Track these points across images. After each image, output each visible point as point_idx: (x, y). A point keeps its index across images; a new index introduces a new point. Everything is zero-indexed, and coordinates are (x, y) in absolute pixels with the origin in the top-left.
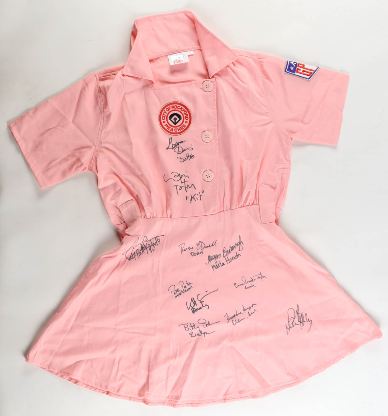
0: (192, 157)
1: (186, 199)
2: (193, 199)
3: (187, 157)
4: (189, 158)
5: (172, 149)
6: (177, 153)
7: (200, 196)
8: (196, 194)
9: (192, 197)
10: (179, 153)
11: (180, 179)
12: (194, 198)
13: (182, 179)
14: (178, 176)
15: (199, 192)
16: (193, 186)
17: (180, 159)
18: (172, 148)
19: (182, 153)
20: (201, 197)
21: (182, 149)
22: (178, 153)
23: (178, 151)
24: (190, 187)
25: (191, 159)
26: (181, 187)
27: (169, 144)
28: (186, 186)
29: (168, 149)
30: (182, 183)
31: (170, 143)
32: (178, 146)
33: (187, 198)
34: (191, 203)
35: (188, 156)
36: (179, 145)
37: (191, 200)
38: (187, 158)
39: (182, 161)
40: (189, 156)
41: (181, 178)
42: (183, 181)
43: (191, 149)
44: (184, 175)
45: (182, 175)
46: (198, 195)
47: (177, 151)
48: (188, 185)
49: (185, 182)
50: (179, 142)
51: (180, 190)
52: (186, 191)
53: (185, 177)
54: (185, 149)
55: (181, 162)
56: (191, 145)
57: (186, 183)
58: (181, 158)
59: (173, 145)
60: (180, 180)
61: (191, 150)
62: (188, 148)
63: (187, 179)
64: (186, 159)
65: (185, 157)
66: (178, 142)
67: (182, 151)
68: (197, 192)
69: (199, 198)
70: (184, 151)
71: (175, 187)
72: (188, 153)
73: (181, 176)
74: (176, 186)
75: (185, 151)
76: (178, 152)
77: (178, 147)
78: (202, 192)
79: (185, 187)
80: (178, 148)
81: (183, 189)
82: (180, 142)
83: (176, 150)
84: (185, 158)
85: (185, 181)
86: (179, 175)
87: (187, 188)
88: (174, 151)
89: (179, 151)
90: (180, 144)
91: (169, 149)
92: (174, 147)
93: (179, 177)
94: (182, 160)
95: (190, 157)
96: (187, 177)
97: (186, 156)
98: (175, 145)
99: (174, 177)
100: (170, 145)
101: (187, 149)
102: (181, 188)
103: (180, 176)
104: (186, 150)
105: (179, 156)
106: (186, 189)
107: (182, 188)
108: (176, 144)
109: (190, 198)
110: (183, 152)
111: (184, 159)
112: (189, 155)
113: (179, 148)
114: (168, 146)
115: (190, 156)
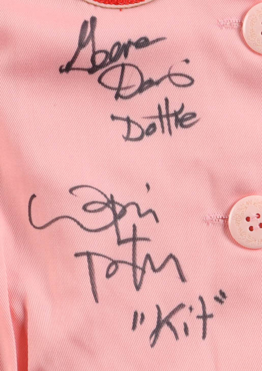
0: (183, 119)
1: (134, 327)
2: (165, 329)
3: (160, 117)
4: (169, 124)
5: (91, 71)
6: (114, 92)
7: (205, 317)
8: (181, 306)
9: (164, 316)
10: (122, 93)
11: (115, 222)
12: (170, 325)
13: (121, 222)
14: (106, 205)
15: (201, 299)
16: (172, 261)
17: (125, 124)
18: (90, 66)
19: (138, 95)
20: (209, 321)
21: (141, 74)
22: (117, 96)
23: (121, 82)
24: (157, 266)
25: (178, 131)
26: (115, 263)
27: (76, 46)
28: (140, 263)
29: (71, 72)
30: (120, 242)
31: (82, 45)
32: (122, 60)
33: (137, 319)
34: (152, 346)
35: (164, 112)
36: (126, 56)
37: (156, 332)
38: (157, 122)
39: (132, 136)
40: (168, 116)
41: (117, 217)
42: (126, 233)
43: (187, 81)
44: (133, 203)
45: (124, 204)
46: (191, 309)
47: (117, 86)
48: (148, 257)
49: (134, 239)
50: (130, 43)
51: (108, 276)
52: (138, 288)
53: (140, 215)
54: (155, 79)
55: (127, 138)
56: (187, 61)
57: (138, 243)
58: (128, 120)
59: (95, 53)
60: (113, 227)
61: (184, 86)
62: (169, 76)
63: (145, 226)
64: (153, 126)
65: (151, 117)
66: (124, 41)
67: (138, 83)
68: (189, 293)
69: (196, 326)
70: (146, 85)
71: (85, 258)
72: (167, 100)
73: (118, 209)
74: (89, 255)
75: (154, 88)
76: (119, 89)
77: (123, 66)
78: (216, 299)
79: (134, 266)
80: (120, 68)
81: (125, 271)
82: (134, 40)
83: (112, 78)
84: (151, 121)
85: (139, 235)
86: (111, 203)
87: (144, 271)
88: (100, 81)
89: (124, 85)
90: (132, 49)
91: (74, 69)
92: (102, 65)
93: (108, 212)
94: (136, 132)
95: (172, 119)
96: (151, 215)
97: (156, 113)
98: (108, 54)
99: (85, 208)
100: (83, 51)
101: (162, 79)
102: (113, 267)
103: (114, 210)
104: (158, 83)
105: (122, 108)
106: (139, 272)
107: (117, 268)
108: (116, 48)
109: (150, 323)
110: (141, 90)
111: (145, 128)
112: (171, 111)
113: (127, 68)
114: (70, 59)
115: (176, 114)
